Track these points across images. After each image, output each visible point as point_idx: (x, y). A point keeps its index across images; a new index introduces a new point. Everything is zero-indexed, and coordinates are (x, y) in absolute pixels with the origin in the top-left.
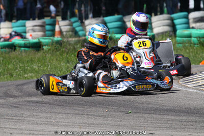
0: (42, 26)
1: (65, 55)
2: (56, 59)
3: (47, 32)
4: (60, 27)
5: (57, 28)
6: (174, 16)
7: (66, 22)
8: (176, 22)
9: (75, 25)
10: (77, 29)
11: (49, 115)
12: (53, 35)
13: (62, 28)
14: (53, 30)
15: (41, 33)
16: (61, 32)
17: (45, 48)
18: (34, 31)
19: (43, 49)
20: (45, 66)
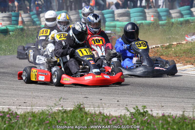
0: (9, 17)
1: (25, 38)
2: (19, 41)
3: (13, 22)
4: (22, 18)
5: (20, 19)
6: (104, 11)
7: (27, 15)
8: (106, 16)
9: (33, 17)
10: (35, 19)
11: (12, 83)
12: (17, 24)
13: (24, 19)
14: (17, 21)
15: (8, 22)
16: (23, 22)
17: (11, 33)
18: (3, 21)
19: (9, 34)
20: (11, 46)
